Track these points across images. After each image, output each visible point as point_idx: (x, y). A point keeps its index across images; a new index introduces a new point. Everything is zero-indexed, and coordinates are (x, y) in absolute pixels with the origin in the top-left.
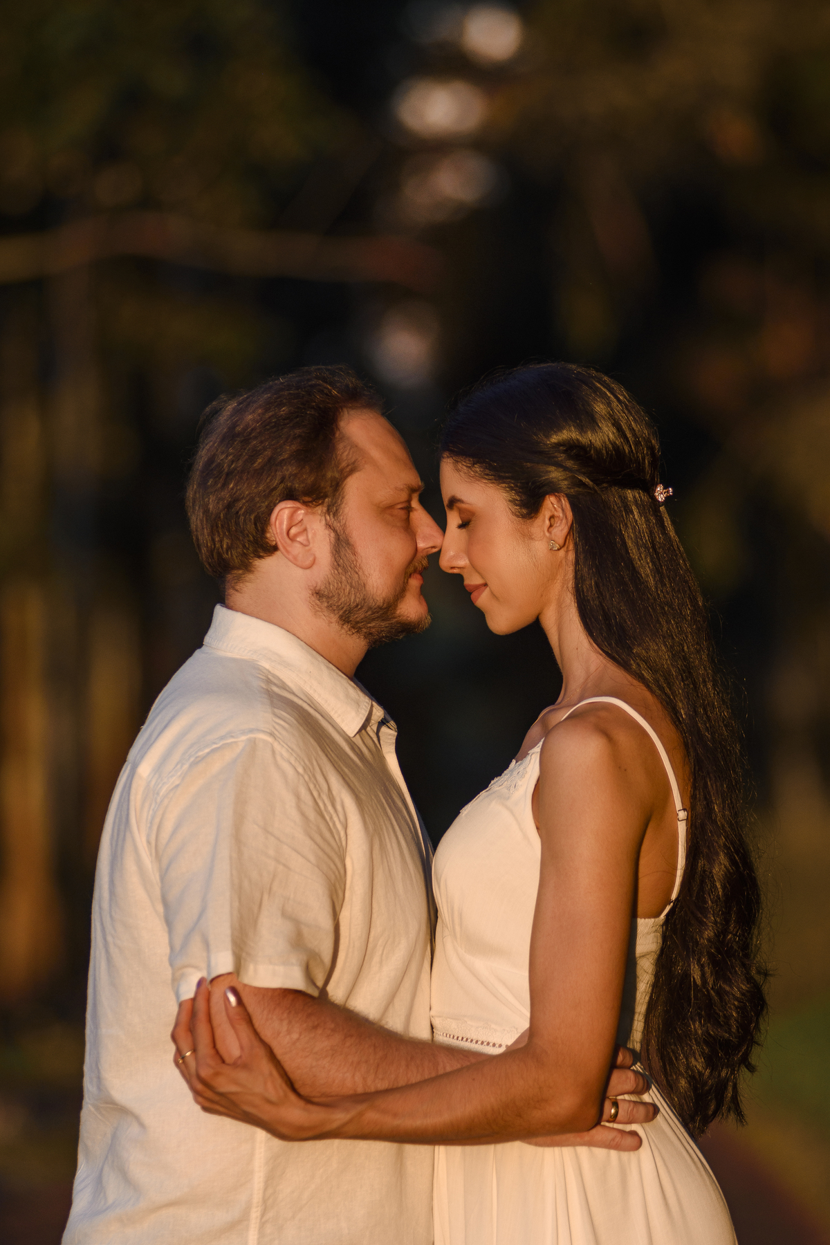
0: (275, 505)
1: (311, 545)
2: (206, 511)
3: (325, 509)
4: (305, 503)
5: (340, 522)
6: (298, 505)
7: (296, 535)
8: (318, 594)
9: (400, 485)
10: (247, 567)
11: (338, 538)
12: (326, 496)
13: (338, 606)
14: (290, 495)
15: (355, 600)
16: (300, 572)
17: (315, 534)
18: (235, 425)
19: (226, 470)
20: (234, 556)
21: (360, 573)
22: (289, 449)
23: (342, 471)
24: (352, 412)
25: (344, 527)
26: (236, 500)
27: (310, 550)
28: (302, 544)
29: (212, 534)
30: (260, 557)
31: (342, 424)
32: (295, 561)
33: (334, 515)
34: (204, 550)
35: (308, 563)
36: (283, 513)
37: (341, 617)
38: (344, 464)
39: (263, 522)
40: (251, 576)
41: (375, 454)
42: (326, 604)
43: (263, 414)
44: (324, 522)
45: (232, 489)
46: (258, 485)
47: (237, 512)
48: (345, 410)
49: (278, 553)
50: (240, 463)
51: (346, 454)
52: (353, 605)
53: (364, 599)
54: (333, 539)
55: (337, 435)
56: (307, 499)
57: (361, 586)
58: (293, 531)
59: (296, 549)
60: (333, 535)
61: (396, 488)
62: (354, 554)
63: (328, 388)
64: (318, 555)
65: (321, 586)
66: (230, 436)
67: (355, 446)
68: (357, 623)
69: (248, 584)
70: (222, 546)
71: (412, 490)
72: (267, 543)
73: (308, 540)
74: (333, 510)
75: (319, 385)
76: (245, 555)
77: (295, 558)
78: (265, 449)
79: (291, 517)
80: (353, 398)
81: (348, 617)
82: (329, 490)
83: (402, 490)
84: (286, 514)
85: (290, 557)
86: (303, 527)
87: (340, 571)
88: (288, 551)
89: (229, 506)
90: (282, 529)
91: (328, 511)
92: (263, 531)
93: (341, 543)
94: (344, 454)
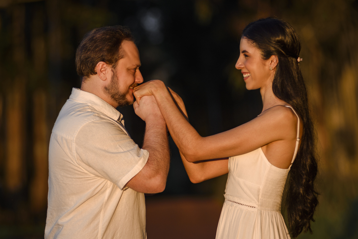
0: (99, 62)
1: (106, 75)
2: (80, 58)
3: (112, 66)
4: (107, 63)
5: (115, 70)
6: (105, 63)
7: (103, 71)
8: (106, 88)
9: (134, 64)
10: (88, 76)
11: (114, 74)
12: (113, 63)
13: (111, 93)
14: (103, 60)
15: (116, 92)
16: (102, 81)
17: (108, 72)
18: (94, 37)
19: (88, 49)
20: (85, 72)
21: (118, 85)
22: (107, 48)
23: (119, 57)
24: (126, 41)
25: (116, 72)
26: (89, 58)
27: (105, 76)
28: (104, 73)
29: (80, 65)
30: (92, 75)
31: (122, 44)
32: (101, 78)
33: (114, 68)
34: (77, 69)
35: (104, 79)
36: (100, 65)
37: (112, 96)
38: (120, 56)
39: (94, 65)
40: (89, 79)
41: (129, 54)
42: (108, 91)
43: (102, 36)
44: (111, 69)
45: (88, 54)
46: (96, 55)
47: (88, 61)
48: (124, 40)
49: (97, 75)
50: (92, 48)
51: (121, 53)
52: (115, 93)
53: (118, 92)
54: (112, 74)
55: (120, 47)
56: (108, 62)
57: (117, 89)
58: (102, 70)
59: (102, 75)
60: (113, 73)
61: (133, 65)
62: (118, 79)
63: (121, 33)
64: (107, 78)
65: (107, 86)
66: (92, 40)
67: (124, 51)
68: (116, 99)
69: (88, 81)
70: (82, 69)
71: (138, 66)
72: (95, 71)
73: (105, 73)
74: (114, 67)
75: (119, 31)
76: (88, 73)
77: (101, 77)
78: (100, 46)
79: (102, 66)
80: (128, 37)
81: (114, 97)
82: (114, 62)
83: (134, 65)
84: (101, 65)
85: (100, 77)
86: (105, 69)
87: (113, 83)
88: (99, 75)
89: (86, 59)
90: (99, 69)
91: (113, 67)
92: (94, 68)
93: (115, 76)
94: (121, 52)
